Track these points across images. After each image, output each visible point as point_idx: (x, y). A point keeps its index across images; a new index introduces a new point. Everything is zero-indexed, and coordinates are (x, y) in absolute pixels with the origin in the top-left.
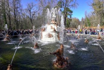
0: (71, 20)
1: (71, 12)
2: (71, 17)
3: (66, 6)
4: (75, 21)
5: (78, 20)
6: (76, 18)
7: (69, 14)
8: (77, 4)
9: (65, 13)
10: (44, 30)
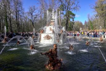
0: (73, 23)
1: (74, 15)
2: (73, 20)
3: (67, 9)
4: (78, 25)
5: (81, 23)
6: (78, 21)
7: (71, 17)
8: (79, 7)
9: (67, 16)
10: (43, 32)
